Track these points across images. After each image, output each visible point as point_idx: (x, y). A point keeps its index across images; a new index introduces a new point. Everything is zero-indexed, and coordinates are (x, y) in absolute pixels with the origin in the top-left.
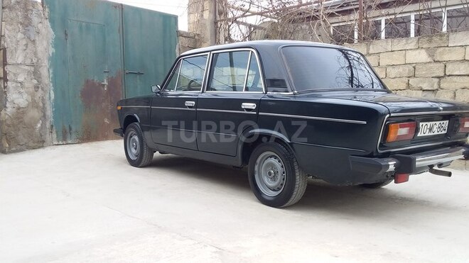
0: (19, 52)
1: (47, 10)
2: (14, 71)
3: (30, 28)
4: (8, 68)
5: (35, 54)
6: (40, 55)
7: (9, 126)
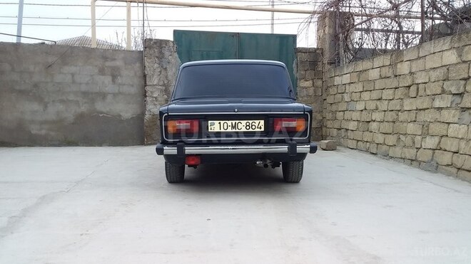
0: (155, 77)
1: (175, 46)
2: (151, 90)
3: (163, 59)
4: (148, 88)
5: (166, 77)
6: (170, 78)
7: (147, 127)
